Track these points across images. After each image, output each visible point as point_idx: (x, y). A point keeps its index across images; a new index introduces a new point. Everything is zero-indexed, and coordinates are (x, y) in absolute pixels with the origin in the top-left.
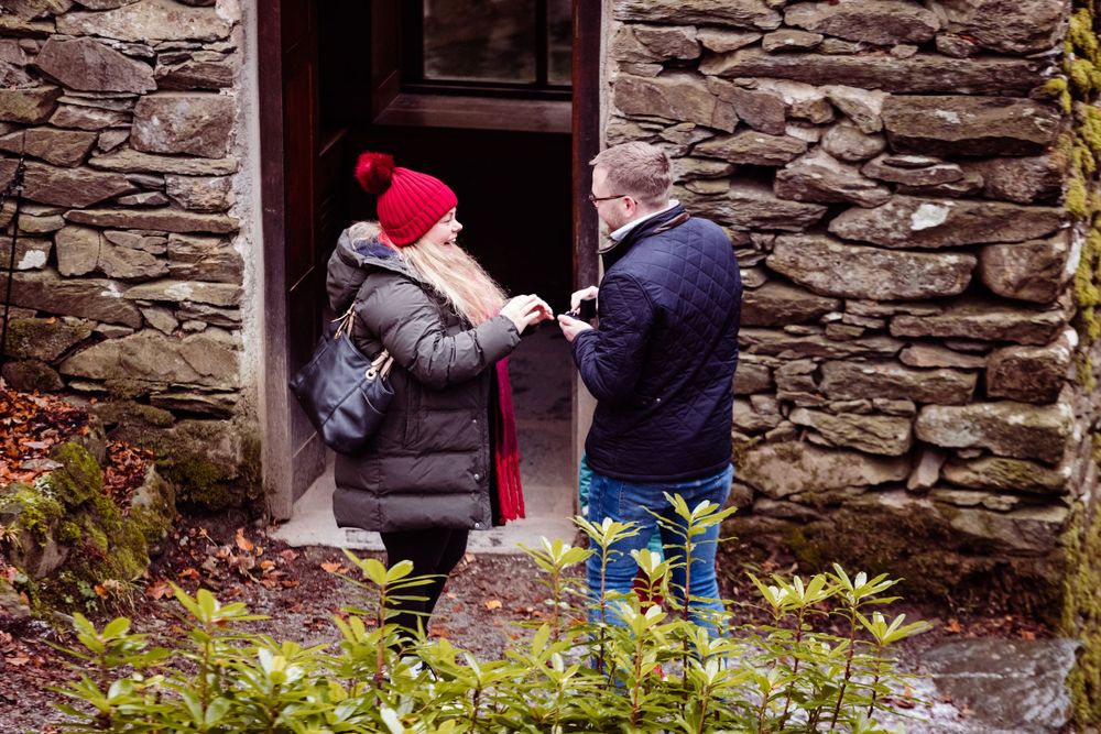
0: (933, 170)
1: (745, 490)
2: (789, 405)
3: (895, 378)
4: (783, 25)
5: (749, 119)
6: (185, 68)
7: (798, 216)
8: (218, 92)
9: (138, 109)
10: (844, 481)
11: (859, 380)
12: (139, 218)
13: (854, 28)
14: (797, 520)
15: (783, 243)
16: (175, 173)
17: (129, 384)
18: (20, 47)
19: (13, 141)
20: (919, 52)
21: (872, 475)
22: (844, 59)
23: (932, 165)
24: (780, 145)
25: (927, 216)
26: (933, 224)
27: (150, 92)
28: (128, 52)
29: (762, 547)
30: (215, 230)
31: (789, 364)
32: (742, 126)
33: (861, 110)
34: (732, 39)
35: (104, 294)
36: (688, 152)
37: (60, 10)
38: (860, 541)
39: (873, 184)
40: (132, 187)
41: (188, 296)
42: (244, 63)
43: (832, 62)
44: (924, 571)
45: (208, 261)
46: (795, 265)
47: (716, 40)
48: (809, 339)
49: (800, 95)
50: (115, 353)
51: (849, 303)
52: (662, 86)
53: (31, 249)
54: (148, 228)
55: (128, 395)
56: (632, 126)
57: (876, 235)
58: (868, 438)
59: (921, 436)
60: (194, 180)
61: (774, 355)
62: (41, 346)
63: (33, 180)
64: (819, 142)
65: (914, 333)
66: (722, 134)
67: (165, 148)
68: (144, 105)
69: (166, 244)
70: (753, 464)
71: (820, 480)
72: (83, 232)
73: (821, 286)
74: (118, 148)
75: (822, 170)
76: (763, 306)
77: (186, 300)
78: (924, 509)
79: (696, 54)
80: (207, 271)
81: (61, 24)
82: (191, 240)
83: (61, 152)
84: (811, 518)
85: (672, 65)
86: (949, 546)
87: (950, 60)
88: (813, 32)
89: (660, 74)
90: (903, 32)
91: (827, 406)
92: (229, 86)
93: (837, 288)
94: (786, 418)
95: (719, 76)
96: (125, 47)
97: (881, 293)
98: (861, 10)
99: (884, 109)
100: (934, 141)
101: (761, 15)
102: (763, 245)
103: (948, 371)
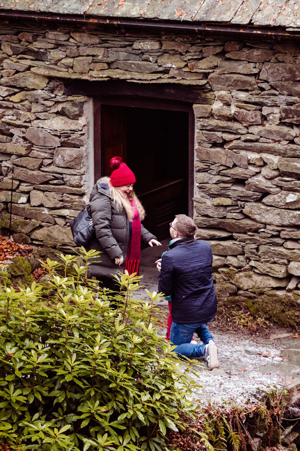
0: (293, 183)
1: (234, 287)
2: (248, 259)
3: (280, 251)
4: (248, 133)
5: (237, 163)
6: (69, 139)
7: (252, 196)
8: (80, 148)
9: (54, 153)
10: (265, 285)
11: (270, 252)
12: (54, 188)
13: (269, 135)
14: (250, 297)
15: (247, 205)
16: (65, 174)
17: (50, 242)
18: (20, 130)
19: (18, 161)
20: (289, 143)
21: (274, 284)
22: (266, 144)
23: (293, 181)
24: (246, 172)
25: (291, 198)
26: (292, 200)
27: (58, 147)
28: (52, 133)
29: (239, 306)
30: (77, 193)
31: (248, 245)
32: (235, 165)
33: (271, 162)
34: (232, 137)
35: (43, 212)
36: (219, 173)
37: (32, 119)
38: (270, 306)
39: (275, 187)
40: (53, 178)
41: (68, 214)
42: (88, 139)
43: (262, 145)
44: (289, 317)
45: (74, 203)
46: (251, 212)
47: (227, 137)
48: (254, 237)
49: (253, 156)
50: (46, 232)
51: (267, 226)
52: (210, 151)
53: (22, 196)
54: (58, 191)
55: (49, 246)
56: (202, 164)
57: (276, 204)
58: (272, 271)
59: (289, 272)
60: (71, 176)
61: (244, 242)
62: (24, 229)
63: (23, 174)
64: (260, 172)
65: (287, 237)
66: (228, 168)
67: (63, 165)
68: (57, 151)
69: (62, 197)
70: (237, 278)
71: (257, 285)
72: (39, 192)
73: (258, 220)
74: (50, 165)
75: (259, 181)
76: (241, 226)
77: (68, 216)
78: (289, 296)
79: (221, 142)
80: (75, 206)
81: (32, 123)
82: (70, 196)
83: (32, 165)
84: (255, 298)
85: (215, 145)
86: (297, 309)
87: (298, 146)
88: (256, 135)
89: (211, 147)
90: (284, 136)
91: (260, 260)
92: (83, 146)
93: (263, 220)
94: (248, 264)
95: (229, 149)
96: (51, 132)
97: (277, 223)
98: (271, 129)
99: (278, 162)
100: (293, 173)
101: (241, 129)
102: (241, 205)
103: (297, 250)
